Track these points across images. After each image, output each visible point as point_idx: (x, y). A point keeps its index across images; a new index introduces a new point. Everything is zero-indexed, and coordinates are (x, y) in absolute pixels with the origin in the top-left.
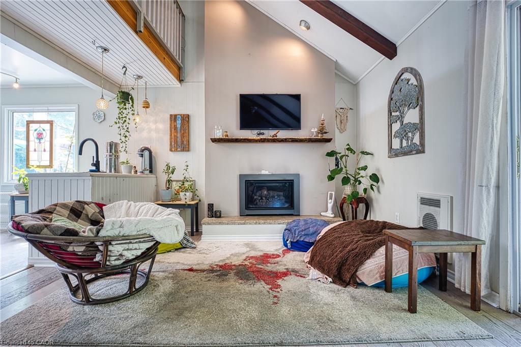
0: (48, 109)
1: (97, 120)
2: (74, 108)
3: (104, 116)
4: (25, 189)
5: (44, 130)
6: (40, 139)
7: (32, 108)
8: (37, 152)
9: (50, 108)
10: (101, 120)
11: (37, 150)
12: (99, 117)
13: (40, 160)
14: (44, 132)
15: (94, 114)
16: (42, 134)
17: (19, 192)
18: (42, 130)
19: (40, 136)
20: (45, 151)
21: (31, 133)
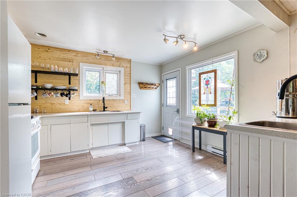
0: (213, 62)
1: (259, 60)
2: (234, 54)
3: (267, 54)
4: (201, 122)
5: (210, 78)
6: (207, 85)
7: (202, 64)
8: (206, 94)
9: (214, 60)
10: (262, 60)
11: (205, 93)
12: (261, 56)
13: (207, 100)
14: (210, 79)
15: (254, 55)
16: (209, 81)
17: (197, 124)
18: (209, 78)
19: (207, 83)
20: (211, 93)
21: (202, 81)
